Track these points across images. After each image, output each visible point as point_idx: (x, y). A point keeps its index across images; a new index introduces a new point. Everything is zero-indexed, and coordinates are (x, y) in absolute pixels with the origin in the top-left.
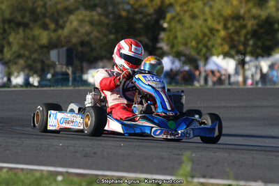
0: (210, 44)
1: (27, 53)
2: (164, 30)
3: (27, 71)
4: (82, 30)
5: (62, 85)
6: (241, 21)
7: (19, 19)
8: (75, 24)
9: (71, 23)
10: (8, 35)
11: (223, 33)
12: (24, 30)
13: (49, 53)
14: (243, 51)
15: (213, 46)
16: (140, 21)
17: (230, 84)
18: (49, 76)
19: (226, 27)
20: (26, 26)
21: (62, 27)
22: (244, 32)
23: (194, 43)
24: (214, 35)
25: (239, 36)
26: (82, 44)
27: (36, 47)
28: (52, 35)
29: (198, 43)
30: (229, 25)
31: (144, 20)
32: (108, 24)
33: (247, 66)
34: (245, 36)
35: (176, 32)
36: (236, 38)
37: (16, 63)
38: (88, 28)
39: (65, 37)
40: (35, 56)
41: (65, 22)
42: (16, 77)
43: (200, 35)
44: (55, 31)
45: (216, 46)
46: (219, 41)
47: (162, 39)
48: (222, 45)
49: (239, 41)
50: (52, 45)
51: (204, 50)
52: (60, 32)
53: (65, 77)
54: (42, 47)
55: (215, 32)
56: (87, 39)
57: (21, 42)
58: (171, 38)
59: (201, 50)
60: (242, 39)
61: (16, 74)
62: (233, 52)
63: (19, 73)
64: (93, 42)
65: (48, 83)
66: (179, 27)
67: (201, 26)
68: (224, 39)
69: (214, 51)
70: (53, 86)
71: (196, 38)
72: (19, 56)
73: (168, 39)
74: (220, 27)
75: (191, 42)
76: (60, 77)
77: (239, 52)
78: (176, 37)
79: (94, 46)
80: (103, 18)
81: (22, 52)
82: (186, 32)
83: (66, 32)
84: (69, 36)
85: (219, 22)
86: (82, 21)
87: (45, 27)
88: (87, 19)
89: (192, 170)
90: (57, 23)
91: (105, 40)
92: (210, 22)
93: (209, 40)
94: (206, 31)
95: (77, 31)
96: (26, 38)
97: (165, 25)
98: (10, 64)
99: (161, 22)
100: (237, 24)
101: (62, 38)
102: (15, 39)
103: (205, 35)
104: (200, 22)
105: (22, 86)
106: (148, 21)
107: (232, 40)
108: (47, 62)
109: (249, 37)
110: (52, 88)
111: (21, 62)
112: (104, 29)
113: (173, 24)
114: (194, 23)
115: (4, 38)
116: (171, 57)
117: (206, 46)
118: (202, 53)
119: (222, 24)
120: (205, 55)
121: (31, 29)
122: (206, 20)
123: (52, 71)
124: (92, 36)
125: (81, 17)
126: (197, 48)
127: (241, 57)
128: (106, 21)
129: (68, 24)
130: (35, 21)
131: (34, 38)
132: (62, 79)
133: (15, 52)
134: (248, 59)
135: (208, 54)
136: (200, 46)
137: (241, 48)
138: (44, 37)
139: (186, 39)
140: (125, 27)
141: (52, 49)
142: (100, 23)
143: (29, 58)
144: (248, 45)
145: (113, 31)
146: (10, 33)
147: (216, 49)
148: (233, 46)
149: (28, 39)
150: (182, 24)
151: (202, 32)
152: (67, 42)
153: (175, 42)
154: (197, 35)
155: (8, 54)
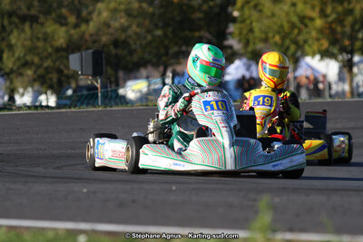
0: (301, 39)
1: (36, 60)
2: (234, 20)
3: (37, 86)
4: (116, 24)
5: (88, 105)
6: (346, 4)
7: (24, 10)
8: (105, 14)
9: (100, 14)
10: (9, 35)
11: (319, 23)
12: (31, 27)
13: (68, 58)
14: (350, 48)
15: (305, 42)
16: (199, 9)
17: (331, 96)
18: (70, 92)
19: (323, 14)
20: (33, 20)
21: (87, 21)
22: (349, 20)
23: (277, 38)
24: (306, 26)
25: (343, 26)
26: (116, 43)
27: (50, 50)
28: (72, 31)
29: (283, 39)
30: (329, 10)
31: (205, 7)
32: (153, 14)
33: (355, 70)
34: (352, 27)
35: (251, 23)
36: (339, 29)
37: (21, 75)
38: (124, 21)
39: (91, 35)
40: (48, 63)
41: (90, 13)
42: (23, 95)
43: (286, 26)
44: (76, 26)
45: (310, 42)
46: (314, 34)
47: (231, 34)
48: (318, 39)
49: (343, 33)
50: (72, 47)
51: (293, 48)
52: (83, 27)
53: (91, 92)
54: (58, 50)
55: (307, 21)
56: (123, 36)
57: (28, 43)
58: (245, 32)
59: (288, 48)
60: (348, 29)
61: (21, 90)
62: (335, 50)
63: (25, 88)
64: (131, 42)
65: (68, 102)
66: (255, 15)
67: (287, 14)
68: (321, 31)
69: (307, 48)
70: (75, 107)
71: (280, 30)
72: (26, 64)
73: (240, 34)
74: (315, 14)
75: (274, 37)
76: (85, 92)
77: (343, 50)
78: (251, 30)
79: (133, 47)
80: (145, 5)
81: (29, 58)
82: (266, 22)
83: (92, 27)
84: (97, 34)
85: (313, 7)
86: (114, 11)
87: (61, 21)
88: (122, 7)
89: (275, 221)
90: (79, 15)
91: (149, 37)
92: (300, 6)
93: (299, 34)
94: (295, 19)
95: (107, 25)
96: (34, 38)
97: (236, 14)
98: (13, 76)
99: (230, 9)
100: (340, 9)
101: (87, 36)
102: (19, 39)
103: (293, 26)
104: (286, 8)
105: (29, 108)
106: (210, 8)
107: (333, 31)
108: (65, 72)
109: (357, 27)
110: (73, 110)
111: (29, 72)
112: (147, 22)
113: (247, 12)
114: (277, 9)
115: (3, 39)
116: (245, 60)
117: (295, 42)
118: (290, 53)
119: (317, 9)
120: (293, 55)
121: (42, 24)
122: (294, 5)
123: (73, 85)
124: (130, 32)
125: (112, 5)
126: (282, 45)
127: (346, 56)
128: (151, 10)
129: (95, 16)
130: (47, 13)
131: (46, 38)
132: (87, 96)
133: (19, 59)
134: (356, 58)
135: (299, 54)
136: (287, 42)
137: (347, 43)
138: (61, 36)
139: (266, 33)
140: (178, 18)
141: (73, 52)
142: (142, 13)
143: (39, 66)
144: (357, 39)
145: (161, 24)
146: (12, 31)
147: (310, 46)
148: (334, 42)
149: (38, 39)
150: (261, 11)
151: (289, 22)
152: (95, 42)
153: (251, 37)
154: (282, 26)
155: (9, 62)
